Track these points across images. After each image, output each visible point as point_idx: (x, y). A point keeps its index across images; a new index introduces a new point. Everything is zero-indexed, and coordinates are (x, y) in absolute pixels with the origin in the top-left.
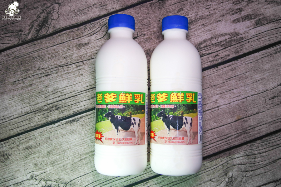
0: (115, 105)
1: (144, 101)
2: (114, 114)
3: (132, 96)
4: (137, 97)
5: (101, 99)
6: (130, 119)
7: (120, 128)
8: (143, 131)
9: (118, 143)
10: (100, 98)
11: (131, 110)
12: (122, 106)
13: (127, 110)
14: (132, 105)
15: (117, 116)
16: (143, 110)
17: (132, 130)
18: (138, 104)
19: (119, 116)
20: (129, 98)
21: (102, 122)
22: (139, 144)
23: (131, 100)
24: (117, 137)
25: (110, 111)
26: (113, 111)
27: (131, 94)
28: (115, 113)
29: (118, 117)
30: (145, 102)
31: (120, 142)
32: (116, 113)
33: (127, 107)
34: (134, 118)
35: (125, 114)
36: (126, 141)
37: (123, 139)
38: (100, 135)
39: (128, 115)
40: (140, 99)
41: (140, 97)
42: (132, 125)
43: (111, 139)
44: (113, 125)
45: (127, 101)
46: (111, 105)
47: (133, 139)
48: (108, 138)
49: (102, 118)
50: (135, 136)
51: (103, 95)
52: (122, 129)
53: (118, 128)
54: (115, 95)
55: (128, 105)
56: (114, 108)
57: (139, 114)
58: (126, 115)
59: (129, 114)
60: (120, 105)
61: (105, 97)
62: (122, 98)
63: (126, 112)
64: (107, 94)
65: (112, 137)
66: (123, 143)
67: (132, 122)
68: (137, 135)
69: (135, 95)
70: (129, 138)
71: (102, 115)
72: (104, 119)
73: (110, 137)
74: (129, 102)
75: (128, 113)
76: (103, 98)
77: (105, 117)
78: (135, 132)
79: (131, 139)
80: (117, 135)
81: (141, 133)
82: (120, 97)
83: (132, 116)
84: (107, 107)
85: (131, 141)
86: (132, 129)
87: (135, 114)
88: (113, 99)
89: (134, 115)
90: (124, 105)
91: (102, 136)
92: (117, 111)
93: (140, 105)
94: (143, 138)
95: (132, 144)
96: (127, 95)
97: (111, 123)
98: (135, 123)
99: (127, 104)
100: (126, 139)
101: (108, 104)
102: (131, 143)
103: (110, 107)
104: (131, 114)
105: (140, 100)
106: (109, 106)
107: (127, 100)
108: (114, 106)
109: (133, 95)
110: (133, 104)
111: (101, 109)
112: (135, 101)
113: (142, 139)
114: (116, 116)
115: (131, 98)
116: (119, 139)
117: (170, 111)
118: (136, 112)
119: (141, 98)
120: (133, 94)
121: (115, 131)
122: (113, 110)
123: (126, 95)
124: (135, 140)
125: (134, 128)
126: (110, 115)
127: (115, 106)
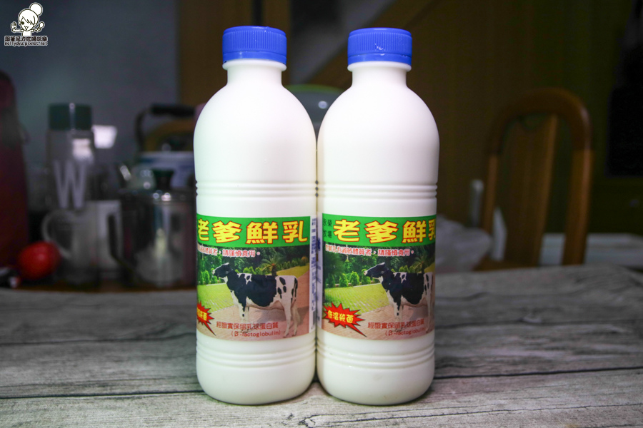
0: (236, 248)
1: (306, 235)
2: (236, 270)
3: (276, 227)
4: (289, 229)
5: (206, 233)
6: (272, 280)
7: (249, 301)
8: (302, 306)
9: (245, 334)
10: (203, 230)
11: (275, 260)
12: (254, 251)
13: (266, 260)
14: (277, 249)
15: (243, 275)
16: (303, 258)
17: (278, 305)
18: (291, 245)
19: (247, 275)
20: (270, 232)
21: (209, 286)
22: (293, 336)
23: (276, 237)
24: (242, 322)
25: (227, 264)
26: (234, 263)
27: (274, 224)
28: (237, 268)
29: (245, 277)
30: (308, 238)
31: (250, 332)
32: (240, 268)
33: (265, 253)
34: (283, 277)
35: (261, 270)
36: (263, 331)
37: (256, 326)
38: (205, 314)
39: (269, 273)
40: (298, 233)
41: (298, 229)
42: (278, 293)
43: (230, 326)
44: (232, 295)
45: (266, 241)
46: (229, 250)
47: (280, 324)
48: (223, 323)
49: (209, 277)
50: (284, 318)
51: (211, 224)
52: (253, 304)
53: (245, 302)
54: (238, 226)
55: (267, 249)
56: (235, 255)
57: (293, 266)
58: (264, 271)
59: (271, 268)
60: (248, 249)
61: (214, 229)
62: (254, 234)
63: (264, 264)
64: (220, 224)
65: (231, 322)
66: (257, 335)
67: (277, 288)
68: (288, 315)
69: (284, 224)
70: (271, 322)
71: (210, 271)
72: (213, 279)
73: (227, 321)
74: (270, 241)
75: (268, 268)
76: (211, 232)
77: (215, 274)
78: (284, 310)
79: (275, 325)
80: (243, 318)
81: (299, 310)
82: (249, 230)
83: (278, 273)
84: (220, 252)
85: (276, 330)
86: (277, 301)
87: (285, 268)
88: (232, 236)
89: (283, 271)
90: (258, 250)
91: (209, 318)
92: (241, 263)
93: (295, 247)
94: (305, 320)
95: (277, 335)
96: (266, 225)
97: (229, 290)
98: (285, 289)
99: (266, 246)
100: (263, 326)
101: (222, 248)
102: (276, 333)
103: (227, 253)
104: (275, 270)
105: (297, 236)
106: (224, 250)
107: (264, 237)
108: (235, 251)
109: (280, 225)
110: (279, 245)
111: (206, 255)
112: (285, 237)
113: (300, 323)
114: (239, 274)
115: (275, 232)
116: (247, 327)
117: (402, 264)
118: (286, 264)
119: (298, 231)
120: (280, 223)
121: (238, 307)
122: (232, 260)
123: (263, 225)
124: (285, 326)
125: (283, 300)
126: (227, 272)
127: (237, 251)
